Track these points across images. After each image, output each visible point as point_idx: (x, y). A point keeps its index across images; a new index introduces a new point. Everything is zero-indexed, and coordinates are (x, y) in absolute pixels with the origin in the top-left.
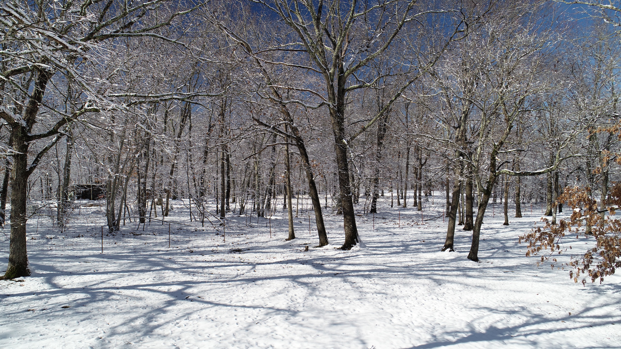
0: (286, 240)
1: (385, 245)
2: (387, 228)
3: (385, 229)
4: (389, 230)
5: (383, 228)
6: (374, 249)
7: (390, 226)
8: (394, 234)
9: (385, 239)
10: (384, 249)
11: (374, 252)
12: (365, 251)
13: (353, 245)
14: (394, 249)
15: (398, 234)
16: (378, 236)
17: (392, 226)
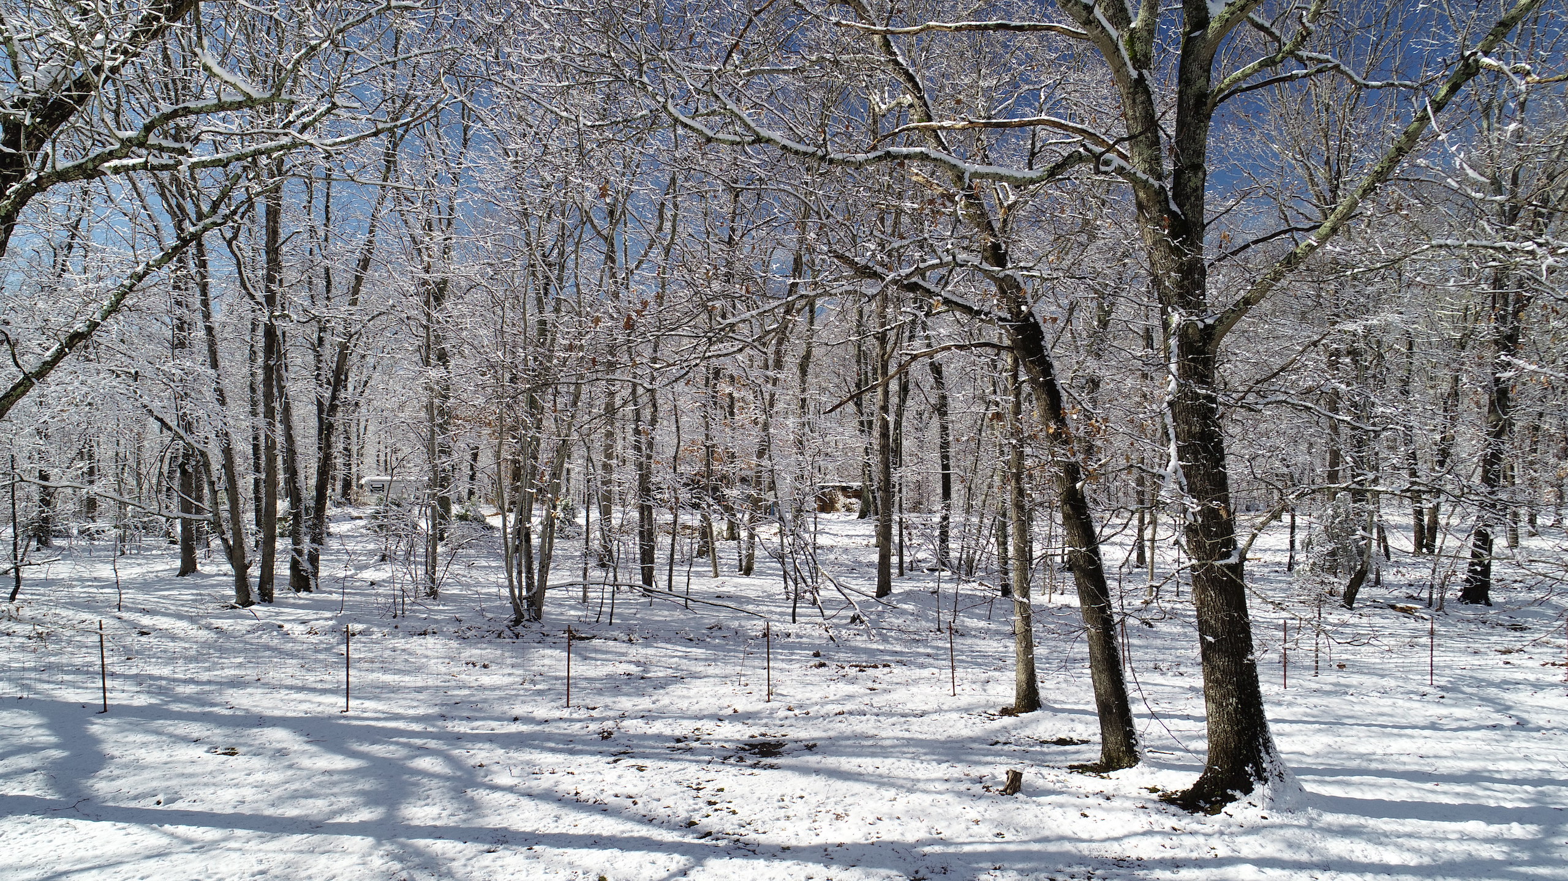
0: (1006, 712)
1: (1431, 798)
2: (1505, 685)
3: (1492, 692)
4: (1509, 697)
5: (1480, 683)
6: (1353, 820)
7: (1519, 676)
8: (1521, 725)
9: (1455, 756)
10: (1411, 825)
11: (1338, 847)
12: (1289, 833)
13: (1238, 794)
14: (1464, 837)
15: (1539, 729)
16: (1433, 726)
17: (1532, 677)
